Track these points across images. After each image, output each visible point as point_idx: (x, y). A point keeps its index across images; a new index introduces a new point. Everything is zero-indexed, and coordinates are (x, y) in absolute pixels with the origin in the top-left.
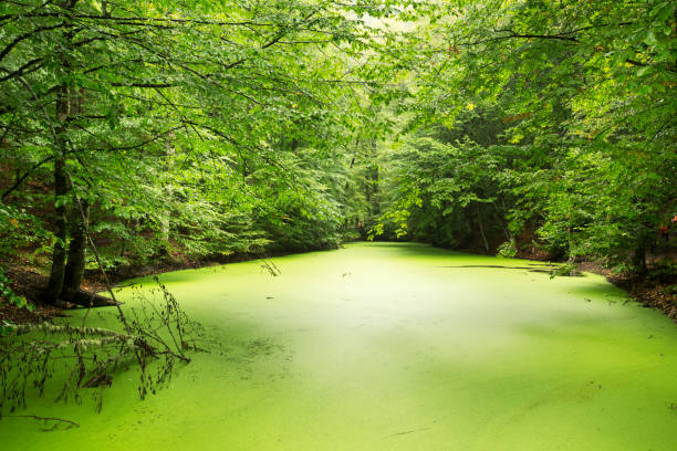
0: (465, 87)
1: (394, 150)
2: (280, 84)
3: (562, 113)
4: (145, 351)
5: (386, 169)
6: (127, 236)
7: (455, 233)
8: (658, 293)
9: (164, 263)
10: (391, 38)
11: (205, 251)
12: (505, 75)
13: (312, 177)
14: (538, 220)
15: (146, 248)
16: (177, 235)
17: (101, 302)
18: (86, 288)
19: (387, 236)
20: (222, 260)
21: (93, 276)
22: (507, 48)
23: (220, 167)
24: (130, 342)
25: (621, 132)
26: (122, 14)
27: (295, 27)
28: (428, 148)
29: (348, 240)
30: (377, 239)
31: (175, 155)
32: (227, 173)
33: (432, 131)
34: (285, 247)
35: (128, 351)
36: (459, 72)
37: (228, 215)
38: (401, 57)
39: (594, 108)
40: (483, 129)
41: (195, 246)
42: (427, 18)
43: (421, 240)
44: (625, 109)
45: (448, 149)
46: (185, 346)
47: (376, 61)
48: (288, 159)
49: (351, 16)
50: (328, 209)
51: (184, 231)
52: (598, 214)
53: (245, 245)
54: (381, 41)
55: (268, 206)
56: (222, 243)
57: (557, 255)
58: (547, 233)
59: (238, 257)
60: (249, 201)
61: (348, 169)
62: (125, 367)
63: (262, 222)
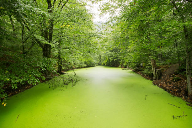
0: (114, 44)
1: (103, 53)
2: (89, 44)
3: (126, 48)
4: (72, 81)
5: (102, 55)
6: (67, 65)
7: (112, 64)
8: (139, 72)
9: (72, 68)
10: (104, 38)
11: (78, 67)
12: (119, 43)
13: (92, 56)
14: (123, 63)
15: (70, 66)
16: (74, 65)
17: (65, 74)
18: (62, 72)
19: (104, 65)
20: (80, 68)
21: (64, 70)
22: (120, 39)
23: (80, 55)
24: (70, 79)
25: (134, 51)
26: (68, 35)
27: (92, 36)
28: (108, 53)
29: (97, 65)
30: (102, 65)
31: (74, 54)
32: (81, 56)
33: (109, 50)
34: (88, 66)
35: (70, 80)
36: (113, 42)
37: (81, 62)
38: (106, 40)
39: (131, 48)
40: (116, 50)
41: (76, 66)
42: (109, 35)
43: (107, 65)
44: (135, 47)
45: (111, 53)
46: (77, 80)
47: (103, 41)
48: (89, 54)
49: (99, 35)
50: (94, 61)
51: (75, 64)
52: (132, 62)
53: (83, 66)
54: (103, 38)
55: (87, 60)
56: (80, 66)
57: (125, 67)
58: (124, 64)
59: (82, 68)
60: (84, 60)
61: (97, 56)
62: (69, 83)
63: (85, 63)
